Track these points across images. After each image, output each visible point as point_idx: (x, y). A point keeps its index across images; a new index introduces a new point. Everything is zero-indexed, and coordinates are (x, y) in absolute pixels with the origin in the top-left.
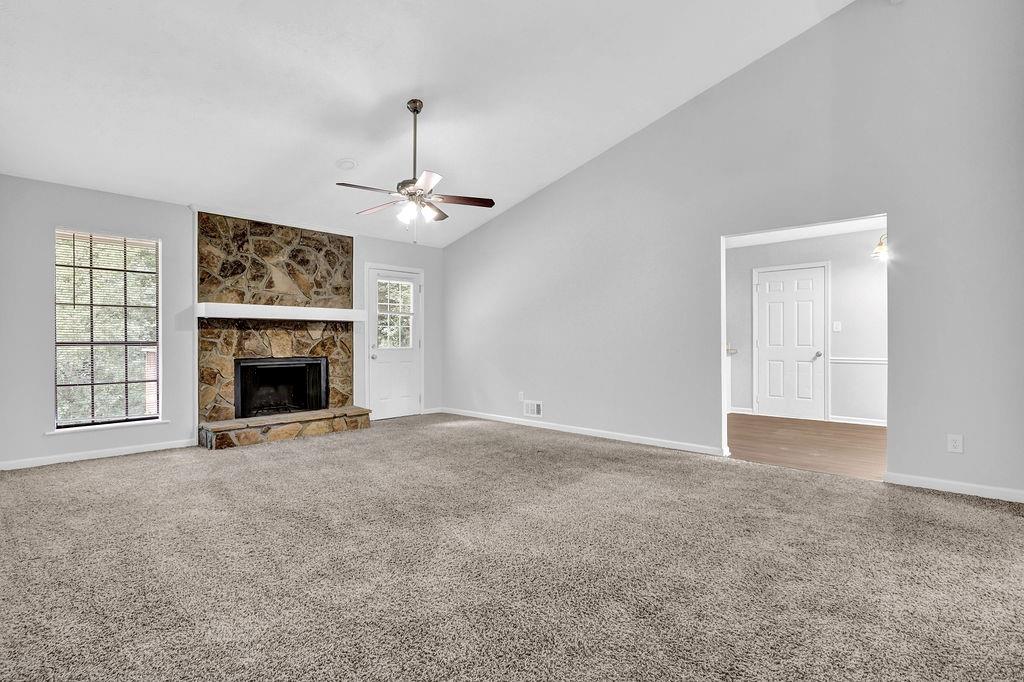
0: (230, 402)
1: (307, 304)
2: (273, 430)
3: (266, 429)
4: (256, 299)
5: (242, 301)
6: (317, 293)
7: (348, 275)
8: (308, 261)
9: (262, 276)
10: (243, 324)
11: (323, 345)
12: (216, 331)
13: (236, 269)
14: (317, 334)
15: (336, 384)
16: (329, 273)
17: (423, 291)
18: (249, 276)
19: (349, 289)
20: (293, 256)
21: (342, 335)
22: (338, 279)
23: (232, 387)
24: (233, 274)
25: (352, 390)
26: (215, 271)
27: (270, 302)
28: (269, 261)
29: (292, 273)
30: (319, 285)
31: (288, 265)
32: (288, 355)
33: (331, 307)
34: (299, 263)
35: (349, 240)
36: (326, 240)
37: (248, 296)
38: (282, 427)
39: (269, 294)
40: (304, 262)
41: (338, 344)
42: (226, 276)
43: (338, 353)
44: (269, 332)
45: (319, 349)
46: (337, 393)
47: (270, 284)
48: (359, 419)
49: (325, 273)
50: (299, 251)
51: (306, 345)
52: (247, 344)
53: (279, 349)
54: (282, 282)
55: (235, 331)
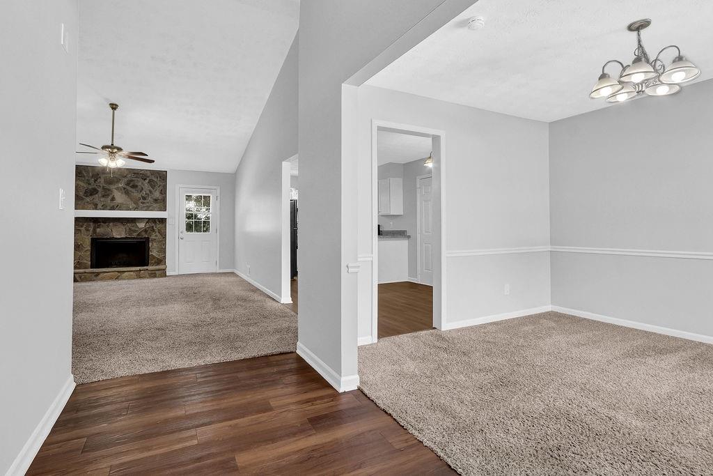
0: (87, 260)
1: (136, 209)
2: (101, 275)
3: (98, 274)
4: (104, 207)
5: (96, 209)
6: (143, 203)
7: (164, 192)
8: (137, 186)
9: (108, 195)
10: (96, 221)
11: (146, 231)
12: (81, 224)
13: (93, 192)
14: (142, 225)
15: (154, 252)
16: (150, 191)
17: (219, 200)
18: (100, 195)
19: (164, 200)
20: (128, 184)
21: (159, 226)
22: (157, 194)
23: (89, 253)
24: (91, 195)
25: (165, 257)
26: (81, 194)
27: (112, 208)
28: (112, 187)
29: (127, 193)
30: (144, 198)
31: (124, 188)
32: (123, 236)
33: (151, 210)
34: (131, 187)
35: (165, 173)
36: (149, 174)
37: (100, 206)
38: (106, 274)
39: (112, 205)
40: (134, 186)
41: (157, 230)
42: (87, 196)
43: (156, 236)
44: (111, 224)
45: (143, 233)
46: (154, 257)
47: (113, 199)
48: (157, 272)
49: (148, 192)
50: (131, 181)
51: (135, 231)
52: (98, 230)
53: (118, 233)
54: (120, 197)
55: (92, 224)
